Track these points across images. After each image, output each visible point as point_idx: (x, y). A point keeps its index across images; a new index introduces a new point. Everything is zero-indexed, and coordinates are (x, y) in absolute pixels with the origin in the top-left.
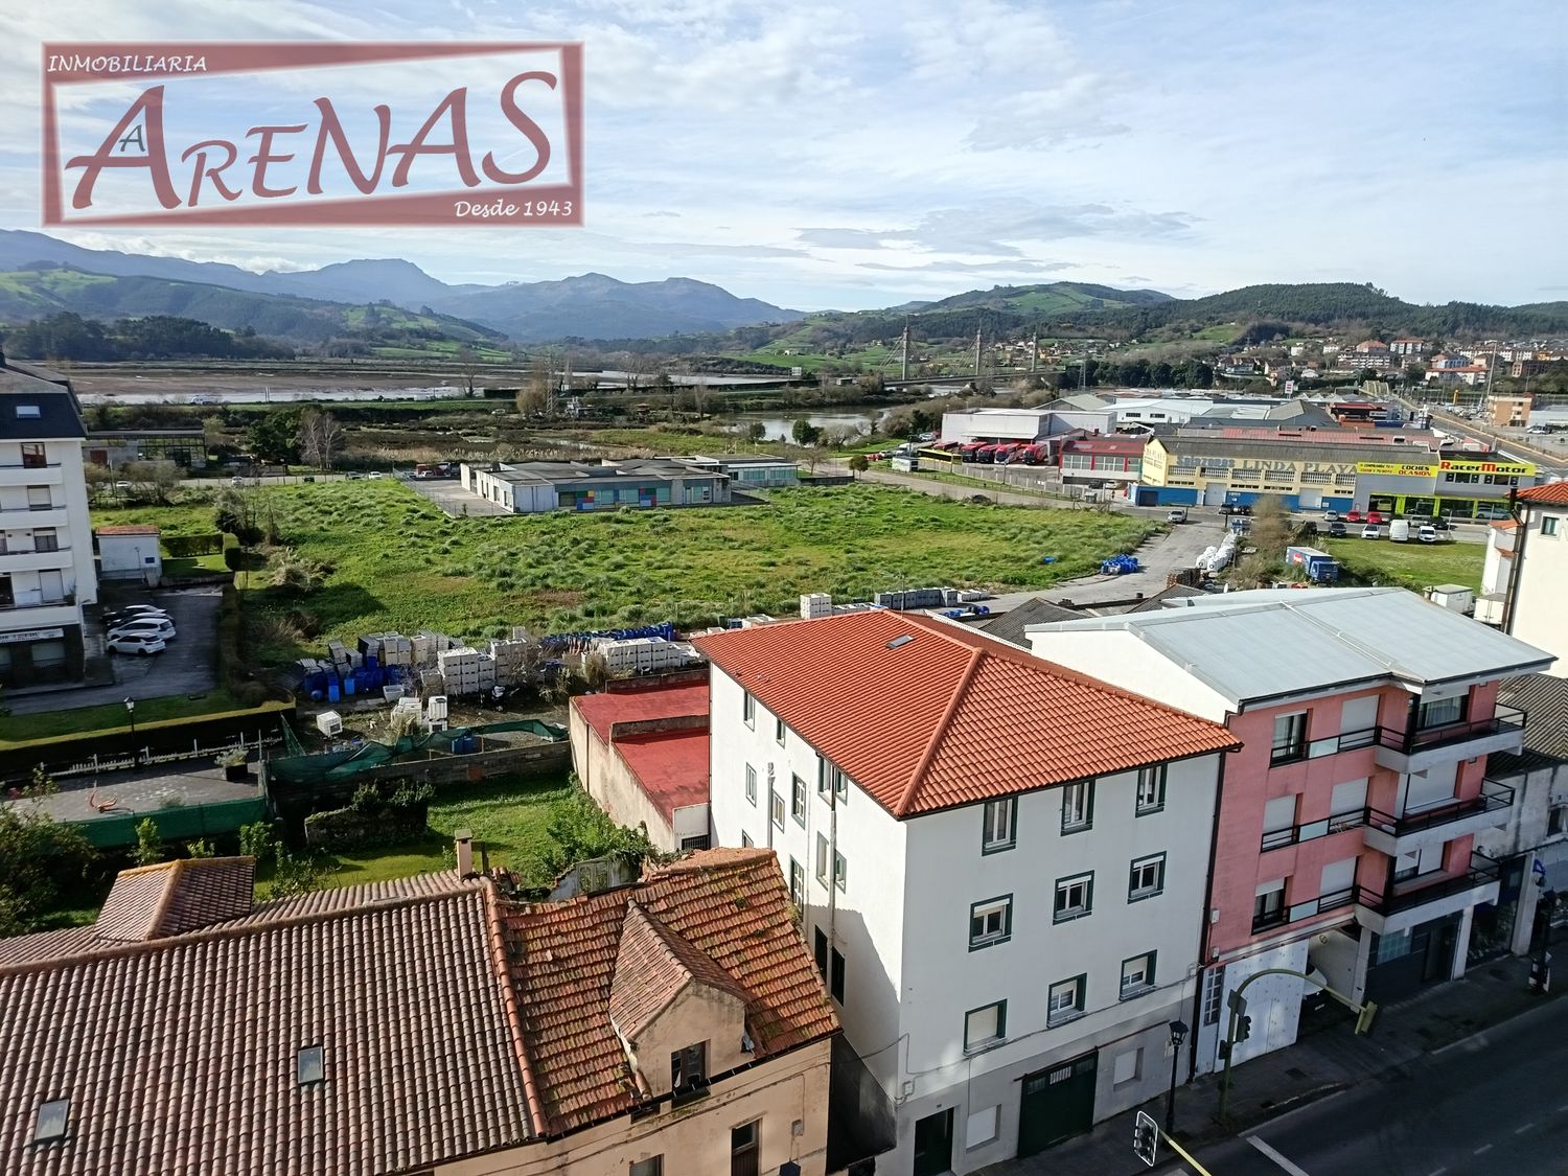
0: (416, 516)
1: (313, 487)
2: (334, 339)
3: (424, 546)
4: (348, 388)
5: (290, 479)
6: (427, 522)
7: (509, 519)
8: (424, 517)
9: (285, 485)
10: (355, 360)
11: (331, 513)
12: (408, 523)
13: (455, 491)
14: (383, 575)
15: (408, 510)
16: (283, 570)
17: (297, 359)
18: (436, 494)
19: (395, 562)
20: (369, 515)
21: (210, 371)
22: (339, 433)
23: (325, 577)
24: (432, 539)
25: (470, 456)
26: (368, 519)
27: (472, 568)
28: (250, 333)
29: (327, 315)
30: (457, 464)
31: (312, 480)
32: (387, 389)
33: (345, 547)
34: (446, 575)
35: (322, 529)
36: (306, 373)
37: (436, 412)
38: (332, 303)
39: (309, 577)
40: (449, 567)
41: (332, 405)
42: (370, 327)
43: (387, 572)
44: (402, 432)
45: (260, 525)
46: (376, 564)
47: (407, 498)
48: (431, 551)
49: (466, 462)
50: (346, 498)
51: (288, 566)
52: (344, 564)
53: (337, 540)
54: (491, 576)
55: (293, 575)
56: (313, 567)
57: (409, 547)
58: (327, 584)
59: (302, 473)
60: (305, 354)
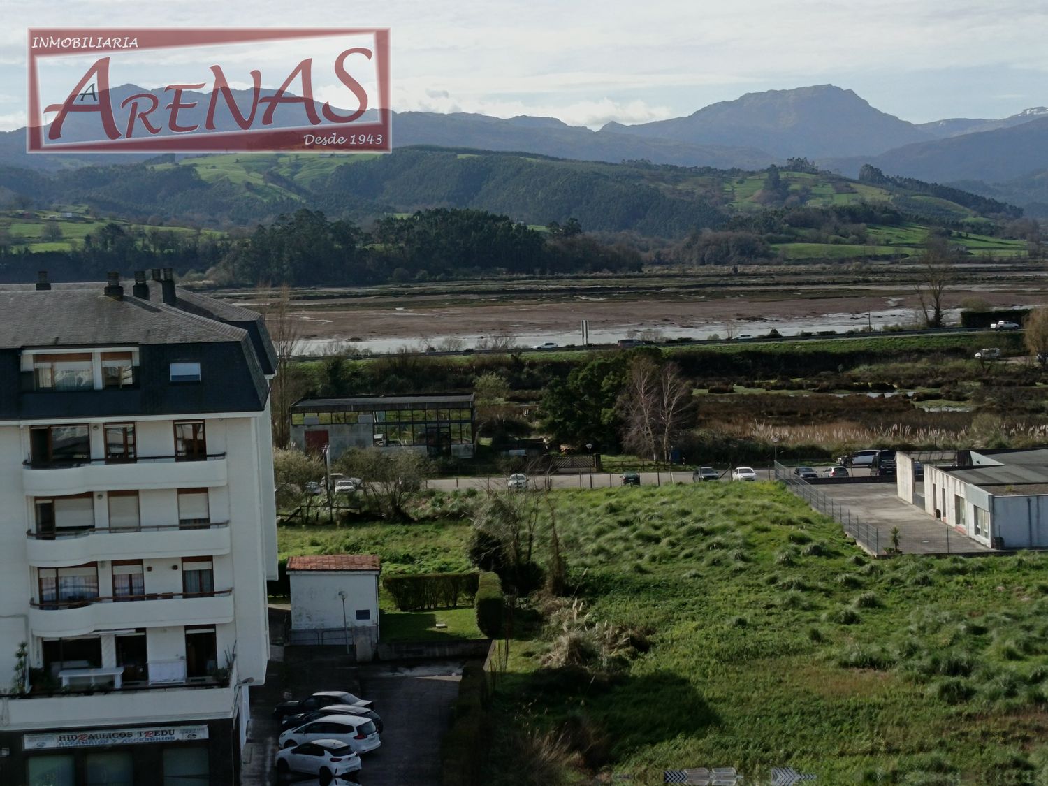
0: (805, 548)
1: (636, 494)
2: (708, 233)
3: (812, 607)
4: (722, 318)
5: (601, 479)
6: (823, 561)
7: (978, 561)
8: (818, 551)
9: (592, 489)
10: (740, 268)
11: (657, 540)
12: (789, 563)
13: (885, 504)
14: (731, 660)
15: (793, 539)
16: (564, 640)
17: (646, 270)
18: (846, 508)
19: (758, 635)
20: (720, 546)
21: (506, 295)
22: (689, 397)
23: (634, 656)
24: (829, 594)
25: (919, 440)
26: (719, 553)
27: (895, 654)
28: (573, 229)
29: (700, 191)
30: (890, 453)
31: (636, 481)
32: (791, 317)
33: (673, 603)
34: (845, 665)
35: (639, 569)
36: (657, 294)
37: (869, 357)
38: (709, 170)
39: (606, 655)
40: (851, 648)
41: (686, 348)
42: (771, 208)
43: (740, 653)
44: (805, 394)
45: (542, 559)
46: (722, 638)
47: (795, 516)
48: (824, 615)
49: (907, 449)
50: (685, 513)
51: (574, 634)
52: (667, 635)
53: (662, 590)
54: (932, 671)
55: (581, 652)
56: (616, 638)
57: (786, 607)
58: (636, 670)
59: (624, 468)
60: (659, 261)
